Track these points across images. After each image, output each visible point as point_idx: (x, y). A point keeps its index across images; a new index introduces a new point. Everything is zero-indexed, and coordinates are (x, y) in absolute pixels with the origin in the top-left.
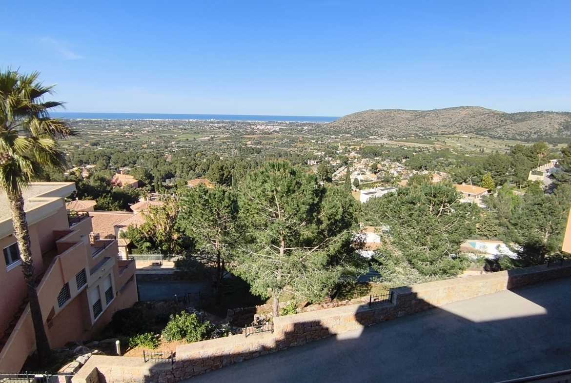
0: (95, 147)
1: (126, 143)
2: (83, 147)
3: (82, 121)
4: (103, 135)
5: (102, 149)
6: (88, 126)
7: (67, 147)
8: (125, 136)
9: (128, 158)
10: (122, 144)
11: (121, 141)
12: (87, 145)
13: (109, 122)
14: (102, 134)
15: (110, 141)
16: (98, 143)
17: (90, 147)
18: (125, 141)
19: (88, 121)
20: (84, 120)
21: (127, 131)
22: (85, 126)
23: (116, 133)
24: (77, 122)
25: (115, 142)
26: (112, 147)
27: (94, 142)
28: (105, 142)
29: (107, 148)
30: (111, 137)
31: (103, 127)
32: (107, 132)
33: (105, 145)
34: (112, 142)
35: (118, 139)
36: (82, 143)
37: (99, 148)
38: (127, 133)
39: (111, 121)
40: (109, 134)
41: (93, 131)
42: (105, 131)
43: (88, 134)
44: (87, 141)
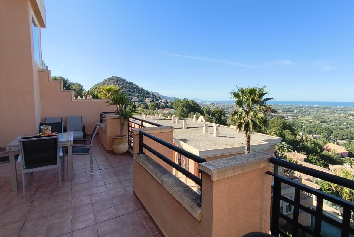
0: (323, 124)
1: (348, 123)
2: (315, 123)
3: (318, 107)
4: (330, 117)
5: (328, 125)
6: (322, 110)
8: (348, 118)
9: (347, 135)
10: (345, 124)
11: (345, 122)
12: (317, 122)
13: (337, 108)
14: (330, 116)
15: (335, 121)
16: (326, 122)
17: (320, 123)
18: (348, 122)
19: (322, 107)
20: (320, 106)
21: (351, 115)
22: (319, 110)
23: (341, 116)
24: (314, 108)
25: (339, 122)
26: (336, 125)
27: (323, 120)
28: (331, 121)
29: (332, 125)
30: (337, 118)
31: (332, 111)
32: (335, 115)
33: (331, 123)
34: (336, 122)
35: (342, 120)
36: (315, 120)
37: (325, 125)
38: (351, 117)
39: (339, 107)
40: (335, 116)
41: (324, 113)
42: (333, 114)
43: (320, 115)
44: (318, 120)
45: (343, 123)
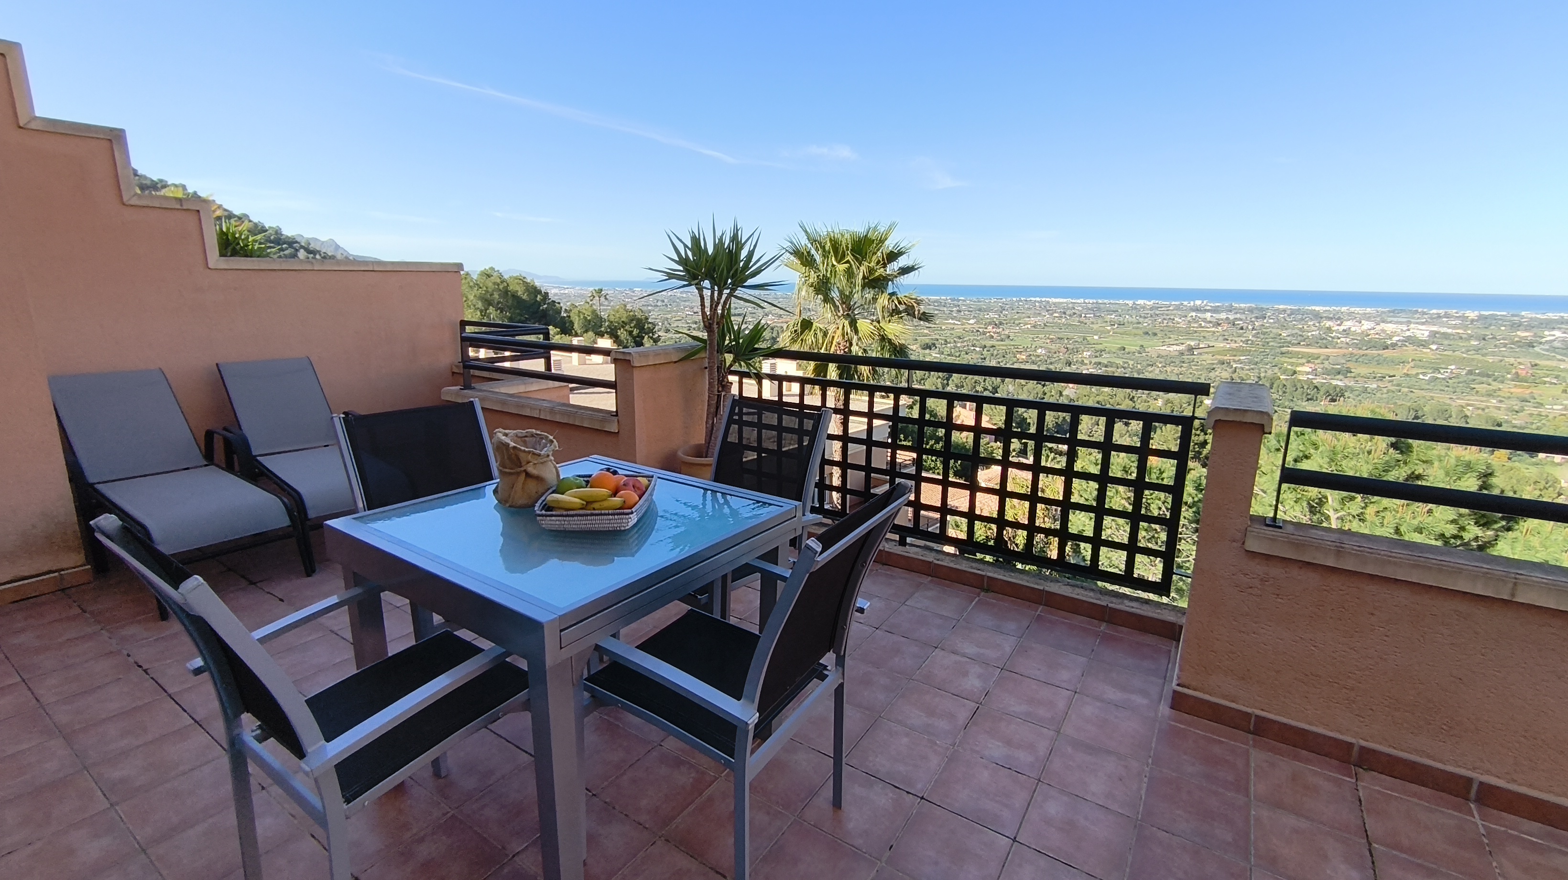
0: (927, 351)
1: (985, 347)
4: (944, 330)
5: (938, 356)
8: (984, 333)
10: (978, 349)
11: (977, 343)
12: (914, 347)
13: (960, 302)
14: (943, 328)
15: (955, 342)
16: (934, 345)
17: (920, 350)
18: (983, 343)
21: (990, 324)
23: (969, 327)
25: (965, 344)
26: (957, 354)
27: (927, 341)
28: (946, 342)
29: (948, 355)
30: (958, 335)
31: (947, 312)
32: (954, 324)
33: (946, 349)
34: (959, 345)
35: (972, 338)
36: (908, 342)
37: (934, 355)
38: (990, 328)
39: (964, 301)
40: (956, 327)
42: (950, 321)
44: (916, 340)
45: (973, 346)
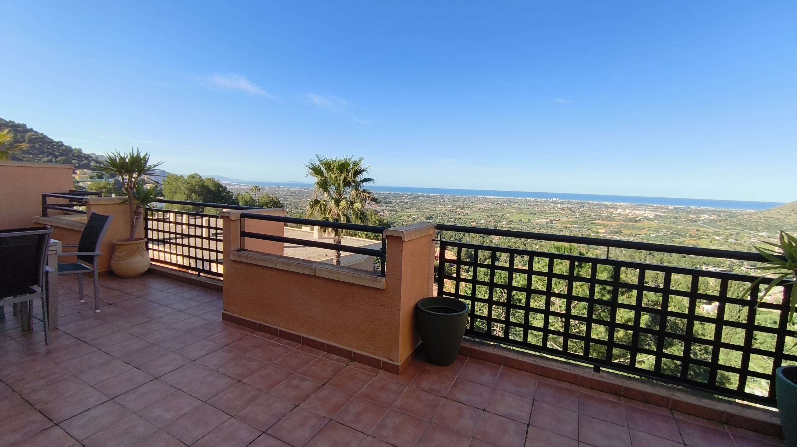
0: (428, 221)
1: (456, 219)
2: (419, 220)
3: (422, 196)
4: (437, 210)
6: (427, 200)
7: (406, 218)
8: (456, 212)
9: (455, 236)
10: (453, 220)
11: (452, 217)
12: (422, 218)
13: (445, 197)
15: (442, 216)
16: (432, 217)
17: (425, 220)
18: (455, 217)
19: (426, 196)
20: (424, 194)
21: (459, 207)
22: (424, 200)
23: (449, 209)
24: (418, 197)
25: (447, 217)
27: (428, 216)
28: (438, 216)
30: (444, 213)
31: (438, 202)
32: (442, 207)
33: (437, 219)
34: (444, 218)
35: (450, 214)
36: (419, 216)
37: (431, 222)
38: (458, 209)
40: (442, 209)
41: (429, 205)
42: (440, 206)
43: (425, 208)
44: (423, 215)
45: (450, 218)
